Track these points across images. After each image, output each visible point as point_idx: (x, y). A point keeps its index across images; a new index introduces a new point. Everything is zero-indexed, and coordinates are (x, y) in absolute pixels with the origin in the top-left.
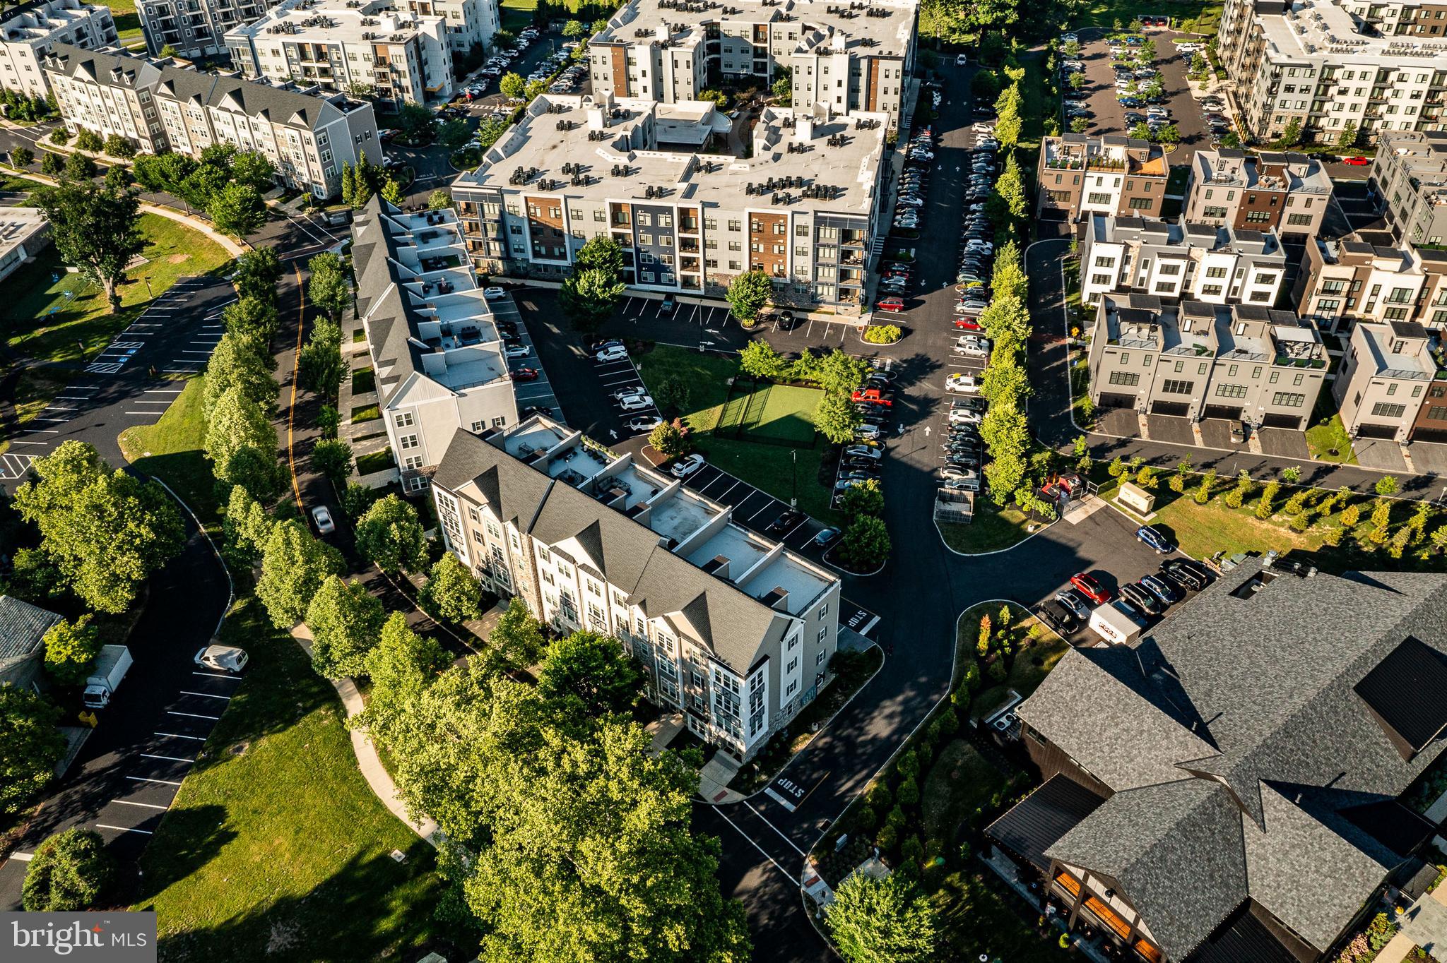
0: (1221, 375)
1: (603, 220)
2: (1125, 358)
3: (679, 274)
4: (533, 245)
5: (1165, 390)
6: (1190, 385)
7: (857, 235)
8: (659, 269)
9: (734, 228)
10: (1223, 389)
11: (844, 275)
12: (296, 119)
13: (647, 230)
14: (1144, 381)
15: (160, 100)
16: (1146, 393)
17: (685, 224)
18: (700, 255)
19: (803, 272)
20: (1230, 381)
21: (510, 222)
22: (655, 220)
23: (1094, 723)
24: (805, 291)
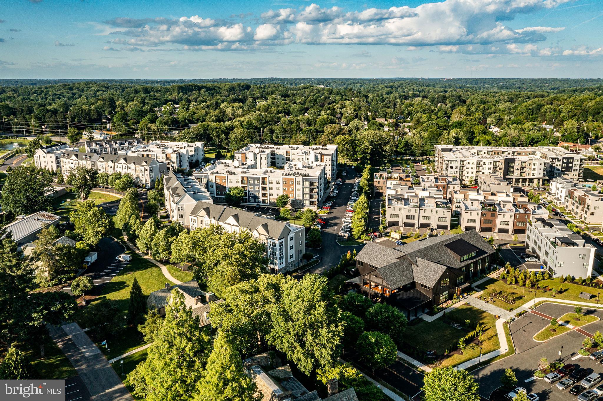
0: (422, 213)
1: (238, 182)
2: (394, 209)
3: (261, 198)
4: (216, 191)
5: (407, 219)
6: (414, 216)
7: (315, 184)
8: (255, 197)
9: (278, 183)
10: (424, 217)
11: (312, 197)
12: (144, 163)
13: (252, 185)
14: (400, 216)
15: (98, 163)
16: (402, 220)
17: (263, 183)
18: (268, 192)
19: (299, 196)
20: (425, 215)
21: (210, 184)
22: (254, 182)
23: (375, 255)
24: (300, 203)
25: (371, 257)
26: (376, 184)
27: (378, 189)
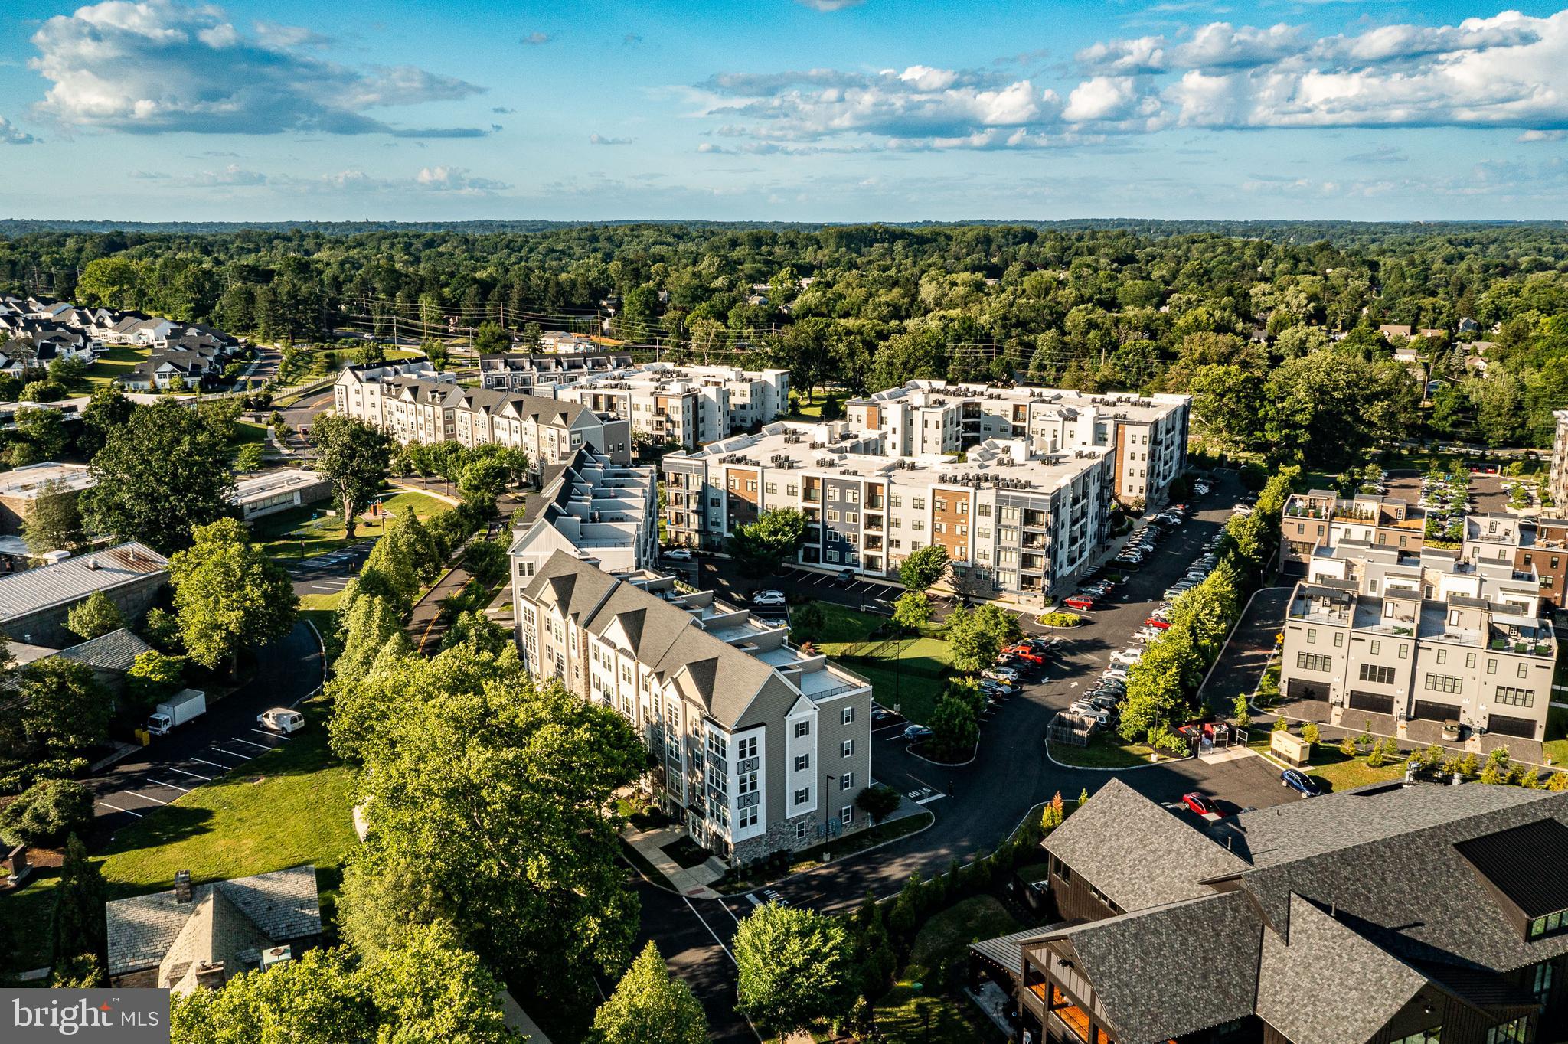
0: (1427, 662)
1: (794, 494)
2: (1311, 635)
3: (862, 553)
4: (729, 518)
5: (1363, 677)
6: (1392, 671)
7: (1041, 518)
8: (844, 547)
9: (918, 506)
10: (1434, 679)
11: (1027, 561)
12: (559, 420)
13: (836, 505)
14: (1337, 665)
15: (458, 412)
16: (1342, 680)
17: (872, 502)
18: (884, 534)
19: (985, 556)
20: (1441, 670)
21: (711, 495)
22: (843, 496)
23: (1121, 847)
24: (986, 578)
25: (1103, 850)
26: (1289, 530)
27: (1293, 551)
